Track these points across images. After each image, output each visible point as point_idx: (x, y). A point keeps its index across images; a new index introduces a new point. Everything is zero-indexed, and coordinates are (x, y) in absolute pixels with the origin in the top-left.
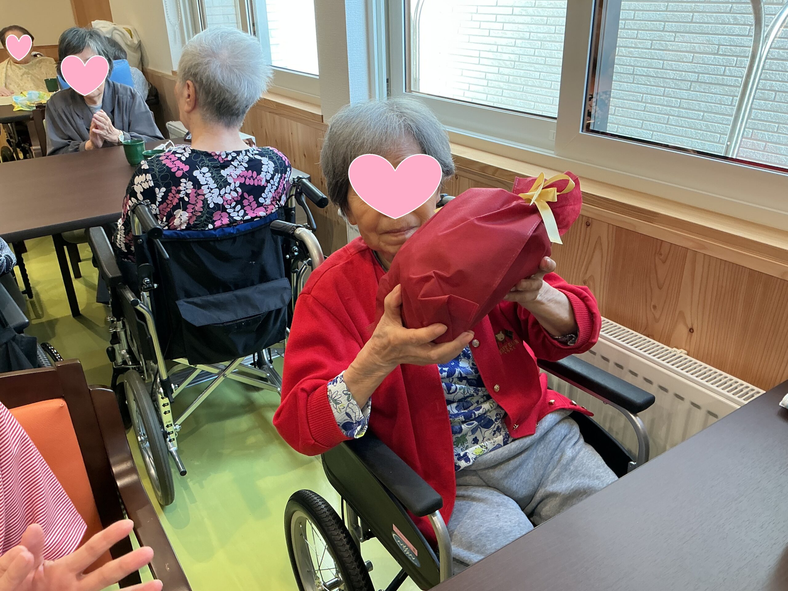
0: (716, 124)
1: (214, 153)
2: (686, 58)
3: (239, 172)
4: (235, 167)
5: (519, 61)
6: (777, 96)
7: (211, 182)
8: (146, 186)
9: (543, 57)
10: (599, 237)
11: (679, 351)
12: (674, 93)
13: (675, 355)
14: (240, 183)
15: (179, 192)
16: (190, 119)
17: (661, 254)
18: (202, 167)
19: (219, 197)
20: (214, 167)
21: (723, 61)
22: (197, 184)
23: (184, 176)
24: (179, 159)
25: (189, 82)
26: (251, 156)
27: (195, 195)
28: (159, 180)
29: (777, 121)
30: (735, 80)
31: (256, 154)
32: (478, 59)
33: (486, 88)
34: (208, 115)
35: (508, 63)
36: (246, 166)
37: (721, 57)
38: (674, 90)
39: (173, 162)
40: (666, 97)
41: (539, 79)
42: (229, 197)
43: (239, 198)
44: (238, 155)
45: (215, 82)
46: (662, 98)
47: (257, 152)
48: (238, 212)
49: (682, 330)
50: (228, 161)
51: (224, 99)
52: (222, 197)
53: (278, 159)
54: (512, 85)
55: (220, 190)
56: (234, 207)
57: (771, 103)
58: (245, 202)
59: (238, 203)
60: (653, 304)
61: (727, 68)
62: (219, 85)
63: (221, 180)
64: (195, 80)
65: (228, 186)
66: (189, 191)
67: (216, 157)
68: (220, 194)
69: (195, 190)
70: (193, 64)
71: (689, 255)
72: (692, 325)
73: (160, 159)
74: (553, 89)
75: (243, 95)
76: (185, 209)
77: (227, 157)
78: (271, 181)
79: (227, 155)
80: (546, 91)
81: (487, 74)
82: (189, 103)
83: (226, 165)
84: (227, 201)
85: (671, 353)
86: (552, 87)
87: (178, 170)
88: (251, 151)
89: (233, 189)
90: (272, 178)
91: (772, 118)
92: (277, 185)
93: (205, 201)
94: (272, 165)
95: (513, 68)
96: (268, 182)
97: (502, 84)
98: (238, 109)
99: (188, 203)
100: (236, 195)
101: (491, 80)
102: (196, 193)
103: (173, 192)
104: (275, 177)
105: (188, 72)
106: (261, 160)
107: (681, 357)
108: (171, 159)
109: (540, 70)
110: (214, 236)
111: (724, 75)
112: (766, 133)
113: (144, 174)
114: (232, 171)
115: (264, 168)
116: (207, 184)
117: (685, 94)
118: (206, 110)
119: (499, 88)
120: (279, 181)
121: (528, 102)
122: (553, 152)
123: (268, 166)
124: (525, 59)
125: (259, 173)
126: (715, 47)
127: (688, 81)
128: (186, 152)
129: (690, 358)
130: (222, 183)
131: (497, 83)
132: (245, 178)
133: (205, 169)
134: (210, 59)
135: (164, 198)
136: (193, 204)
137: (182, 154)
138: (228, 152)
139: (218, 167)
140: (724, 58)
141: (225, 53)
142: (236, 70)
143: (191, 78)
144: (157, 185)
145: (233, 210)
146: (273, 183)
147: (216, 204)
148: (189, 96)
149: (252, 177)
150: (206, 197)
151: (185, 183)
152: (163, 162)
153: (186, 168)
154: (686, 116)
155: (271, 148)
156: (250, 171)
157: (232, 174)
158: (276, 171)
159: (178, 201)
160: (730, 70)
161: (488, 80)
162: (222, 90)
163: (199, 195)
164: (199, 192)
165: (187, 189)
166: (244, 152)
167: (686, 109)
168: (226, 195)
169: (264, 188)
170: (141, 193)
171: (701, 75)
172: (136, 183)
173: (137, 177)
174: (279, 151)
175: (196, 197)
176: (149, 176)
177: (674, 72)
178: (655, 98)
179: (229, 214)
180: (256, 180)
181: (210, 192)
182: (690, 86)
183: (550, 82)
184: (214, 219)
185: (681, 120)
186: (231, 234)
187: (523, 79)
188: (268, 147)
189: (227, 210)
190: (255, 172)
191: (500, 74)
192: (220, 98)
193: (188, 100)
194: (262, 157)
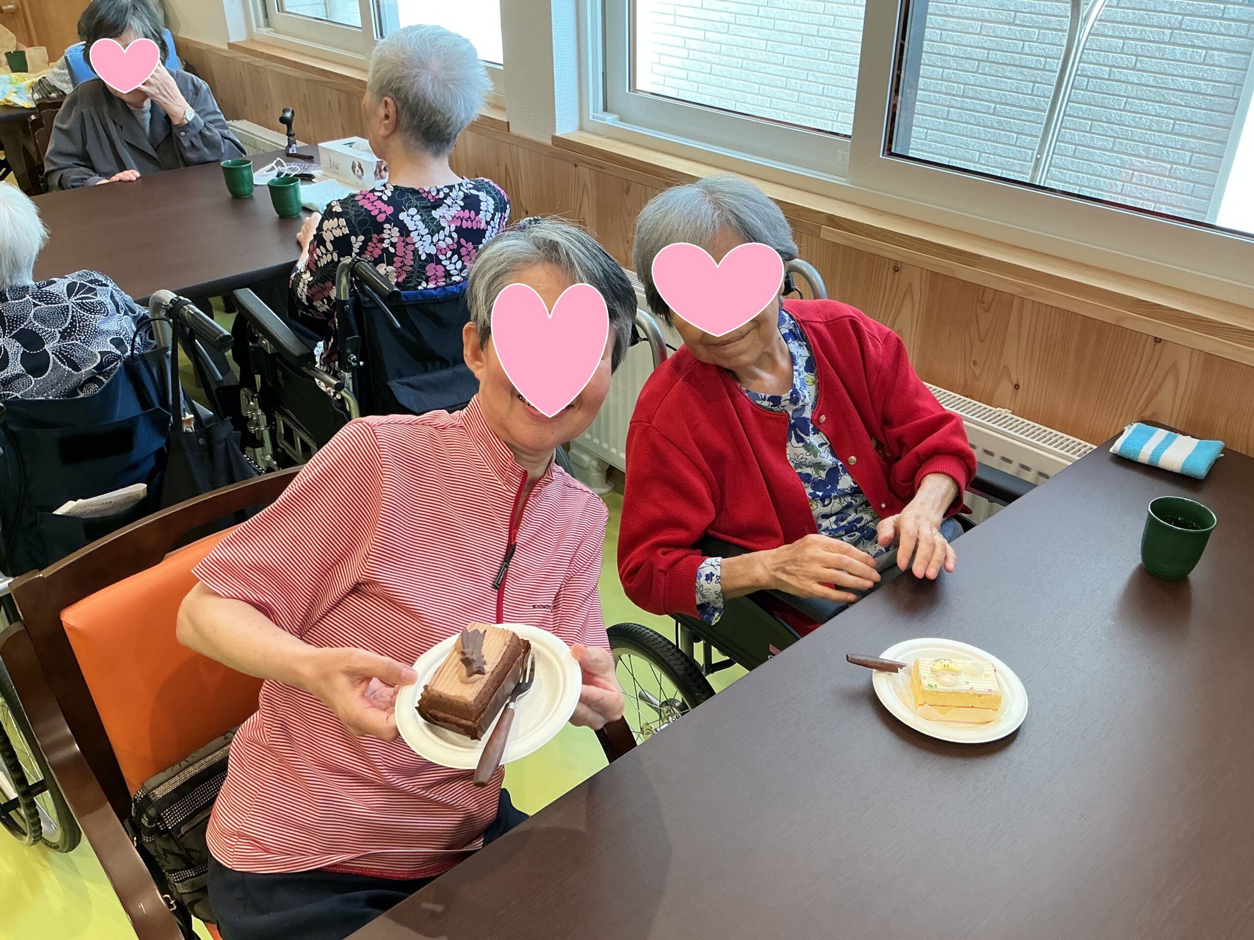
0: (1012, 120)
1: (422, 189)
2: (972, 27)
3: (454, 211)
4: (449, 206)
5: (735, 24)
6: (1090, 84)
7: (421, 226)
8: (338, 233)
9: (772, 18)
10: (910, 285)
11: (1004, 411)
12: (955, 77)
13: (1000, 415)
14: (456, 227)
15: (382, 240)
16: (387, 146)
17: (983, 303)
18: (409, 207)
19: (432, 246)
20: (424, 208)
21: (1021, 34)
22: (405, 231)
23: (387, 221)
24: (380, 198)
25: (389, 100)
26: (466, 191)
27: (403, 244)
28: (356, 225)
29: (1090, 117)
30: (1036, 61)
31: (470, 189)
32: (673, 17)
33: (686, 61)
34: (412, 142)
35: (719, 25)
36: (462, 204)
37: (1019, 28)
38: (955, 71)
39: (373, 202)
40: (945, 81)
41: (765, 50)
42: (442, 245)
43: (456, 246)
44: (451, 191)
45: (425, 101)
46: (940, 82)
47: (471, 186)
48: (455, 264)
49: (1006, 388)
50: (440, 199)
51: (435, 122)
52: (435, 245)
53: (497, 194)
54: (726, 58)
55: (432, 236)
56: (450, 258)
57: (1082, 92)
58: (463, 251)
59: (454, 252)
60: (973, 359)
61: (1026, 43)
62: (430, 105)
63: (433, 223)
64: (397, 97)
65: (442, 231)
66: (394, 240)
67: (424, 195)
68: (432, 242)
69: (402, 239)
70: (395, 76)
71: (1016, 302)
72: (1018, 380)
73: (356, 198)
74: (785, 66)
75: (458, 116)
76: (390, 263)
77: (438, 194)
78: (492, 222)
79: (438, 191)
80: (776, 69)
81: (687, 40)
82: (388, 126)
83: (438, 204)
84: (440, 250)
85: (995, 413)
86: (785, 64)
87: (380, 212)
88: (464, 185)
89: (447, 234)
90: (492, 219)
91: (1083, 113)
92: (497, 227)
93: (415, 252)
94: (491, 202)
95: (727, 33)
96: (488, 223)
97: (710, 57)
98: (450, 133)
99: (395, 255)
100: (452, 242)
101: (694, 50)
102: (403, 242)
103: (375, 240)
104: (496, 217)
105: (386, 86)
106: (478, 196)
107: (1007, 416)
108: (369, 199)
109: (767, 38)
110: (434, 298)
111: (1022, 53)
112: (1076, 133)
113: (336, 219)
114: (445, 212)
115: (483, 206)
116: (416, 230)
117: (971, 78)
118: (410, 135)
119: (706, 62)
120: (500, 222)
121: (750, 84)
122: (845, 180)
123: (487, 203)
124: (745, 20)
125: (477, 214)
126: (1011, 14)
127: (975, 59)
128: (386, 189)
129: (1016, 418)
130: (435, 228)
131: (703, 54)
132: (462, 220)
133: (413, 211)
134: (418, 71)
135: (363, 249)
136: (401, 257)
137: (382, 191)
138: (439, 187)
139: (429, 207)
140: (1023, 30)
141: (435, 64)
142: (451, 86)
143: (391, 94)
144: (353, 232)
145: (448, 262)
146: (493, 225)
147: (428, 255)
148: (387, 117)
149: (470, 218)
150: (416, 246)
151: (390, 229)
152: (360, 203)
153: (390, 210)
154: (972, 107)
155: (486, 180)
156: (467, 211)
157: (446, 216)
158: (496, 209)
159: (380, 253)
160: (1030, 46)
161: (689, 49)
162: (433, 111)
163: (408, 244)
164: (408, 240)
165: (392, 237)
166: (457, 187)
167: (972, 98)
168: (440, 242)
169: (484, 231)
170: (331, 242)
171: (991, 52)
172: (325, 228)
173: (327, 221)
174: (495, 183)
175: (404, 247)
176: (343, 222)
177: (956, 47)
178: (930, 82)
179: (445, 266)
180: (474, 222)
181: (421, 240)
182: (978, 67)
183: (782, 56)
184: (428, 274)
185: (966, 114)
186: (453, 293)
187: (742, 49)
188: (482, 178)
189: (443, 262)
190: (472, 212)
191: (707, 41)
192: (429, 121)
193: (386, 122)
194: (478, 191)
